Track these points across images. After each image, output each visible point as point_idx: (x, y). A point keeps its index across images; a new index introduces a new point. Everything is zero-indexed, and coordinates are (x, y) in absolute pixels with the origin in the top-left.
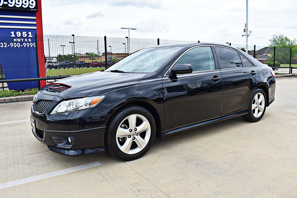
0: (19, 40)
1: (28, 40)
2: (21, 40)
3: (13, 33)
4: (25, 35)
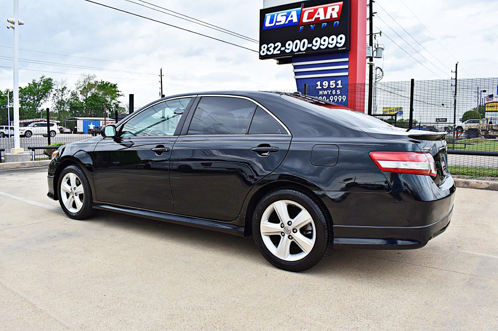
0: (325, 93)
1: (336, 92)
2: (328, 92)
3: (319, 83)
4: (332, 85)
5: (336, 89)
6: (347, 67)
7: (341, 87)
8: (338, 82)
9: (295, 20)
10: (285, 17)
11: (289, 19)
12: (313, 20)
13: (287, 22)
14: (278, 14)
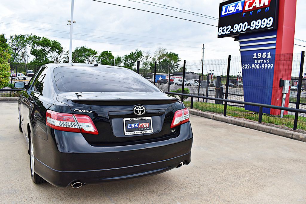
1: (266, 61)
2: (261, 61)
3: (255, 54)
4: (264, 56)
5: (266, 58)
6: (275, 42)
7: (270, 57)
8: (268, 54)
9: (240, 9)
10: (234, 7)
11: (237, 8)
12: (252, 8)
13: (235, 11)
14: (230, 5)
